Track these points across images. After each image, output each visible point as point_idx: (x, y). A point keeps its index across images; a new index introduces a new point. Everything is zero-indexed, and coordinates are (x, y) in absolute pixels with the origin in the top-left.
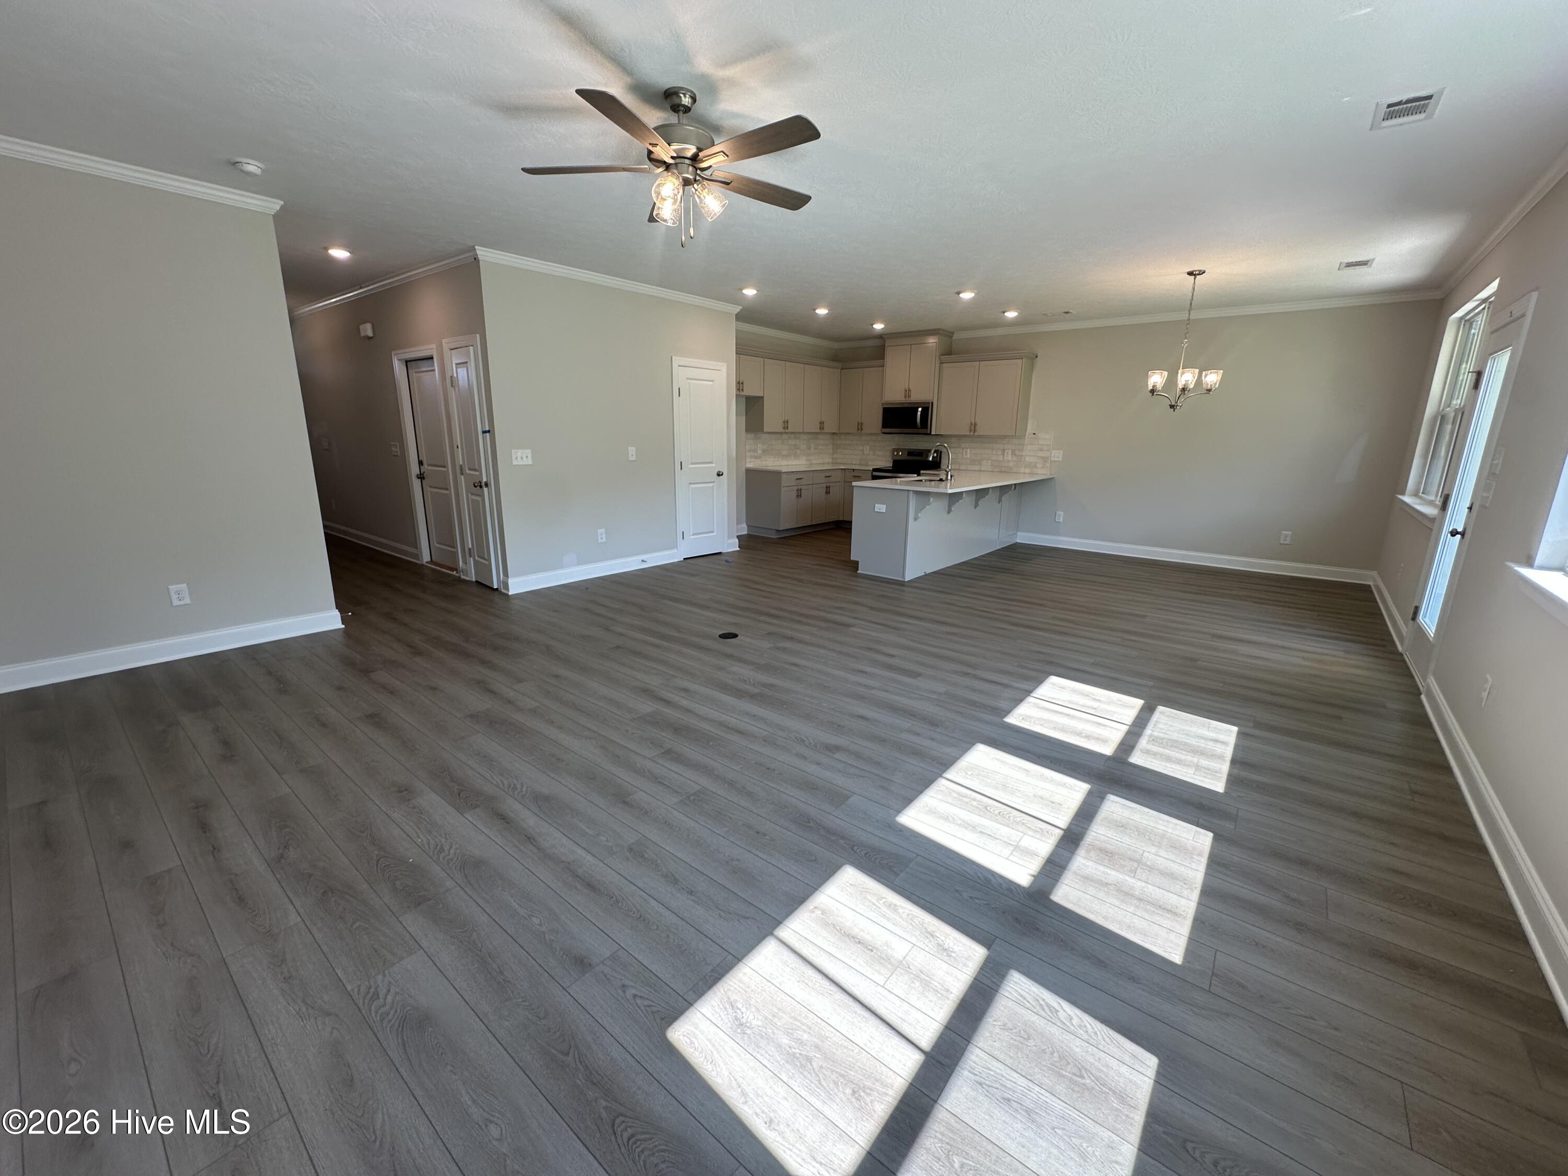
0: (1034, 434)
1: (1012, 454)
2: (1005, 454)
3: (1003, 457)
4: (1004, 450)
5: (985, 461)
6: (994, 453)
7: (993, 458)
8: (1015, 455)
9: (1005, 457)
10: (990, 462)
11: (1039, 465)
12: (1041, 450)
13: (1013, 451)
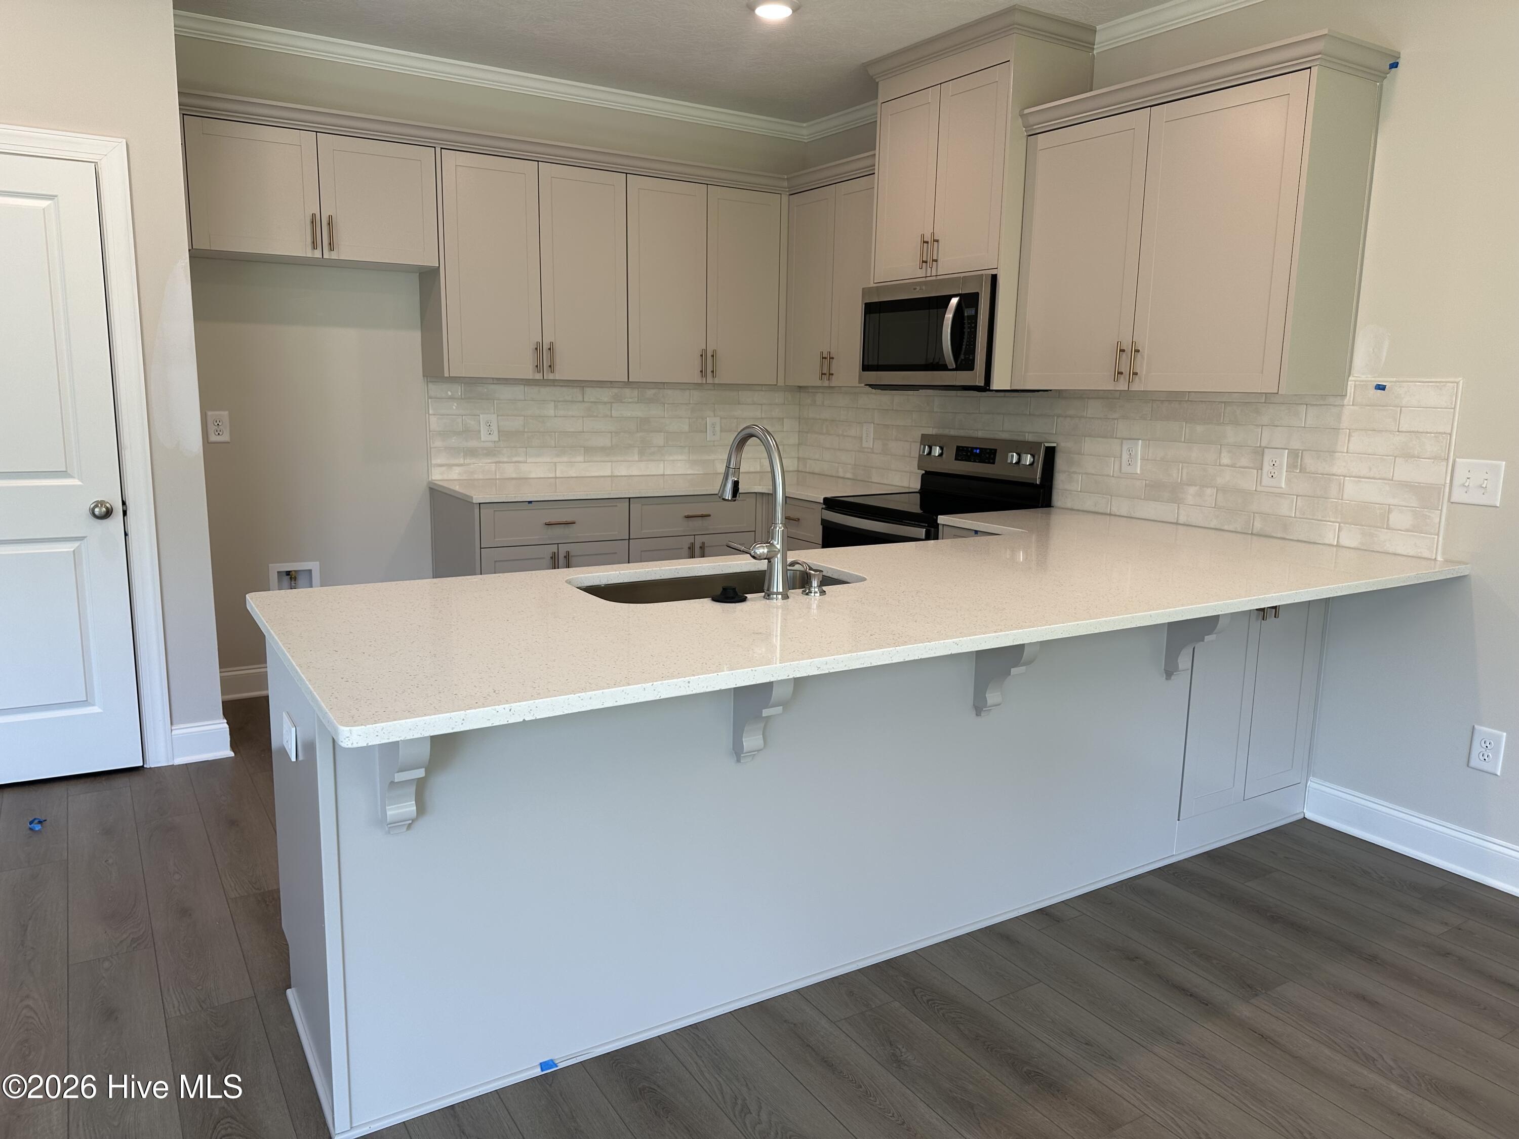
0: (1381, 388)
1: (1291, 467)
2: (1267, 467)
3: (1259, 481)
4: (1260, 452)
5: (1192, 490)
6: (1226, 460)
7: (1220, 481)
8: (1303, 470)
9: (1266, 480)
10: (1209, 491)
11: (1399, 519)
12: (1408, 456)
13: (1295, 455)
